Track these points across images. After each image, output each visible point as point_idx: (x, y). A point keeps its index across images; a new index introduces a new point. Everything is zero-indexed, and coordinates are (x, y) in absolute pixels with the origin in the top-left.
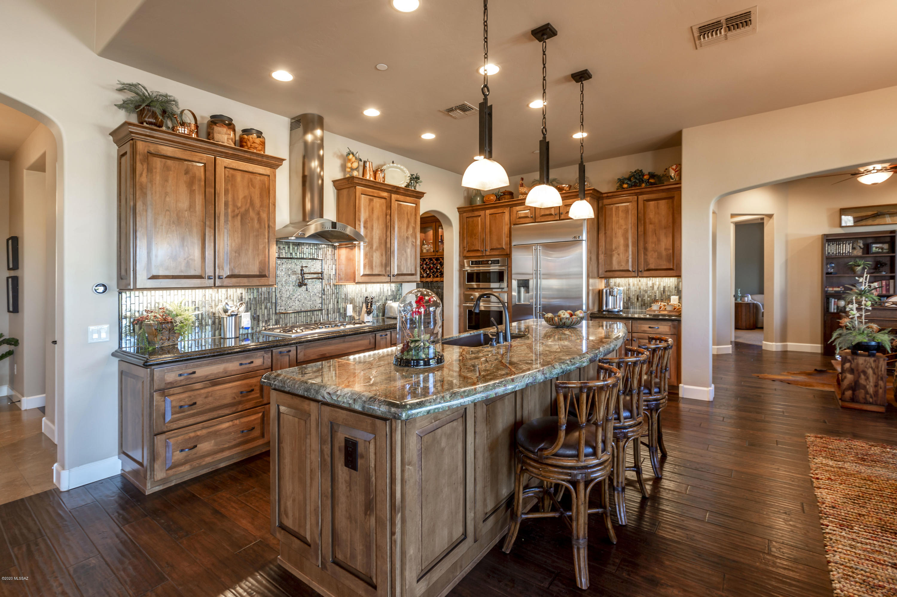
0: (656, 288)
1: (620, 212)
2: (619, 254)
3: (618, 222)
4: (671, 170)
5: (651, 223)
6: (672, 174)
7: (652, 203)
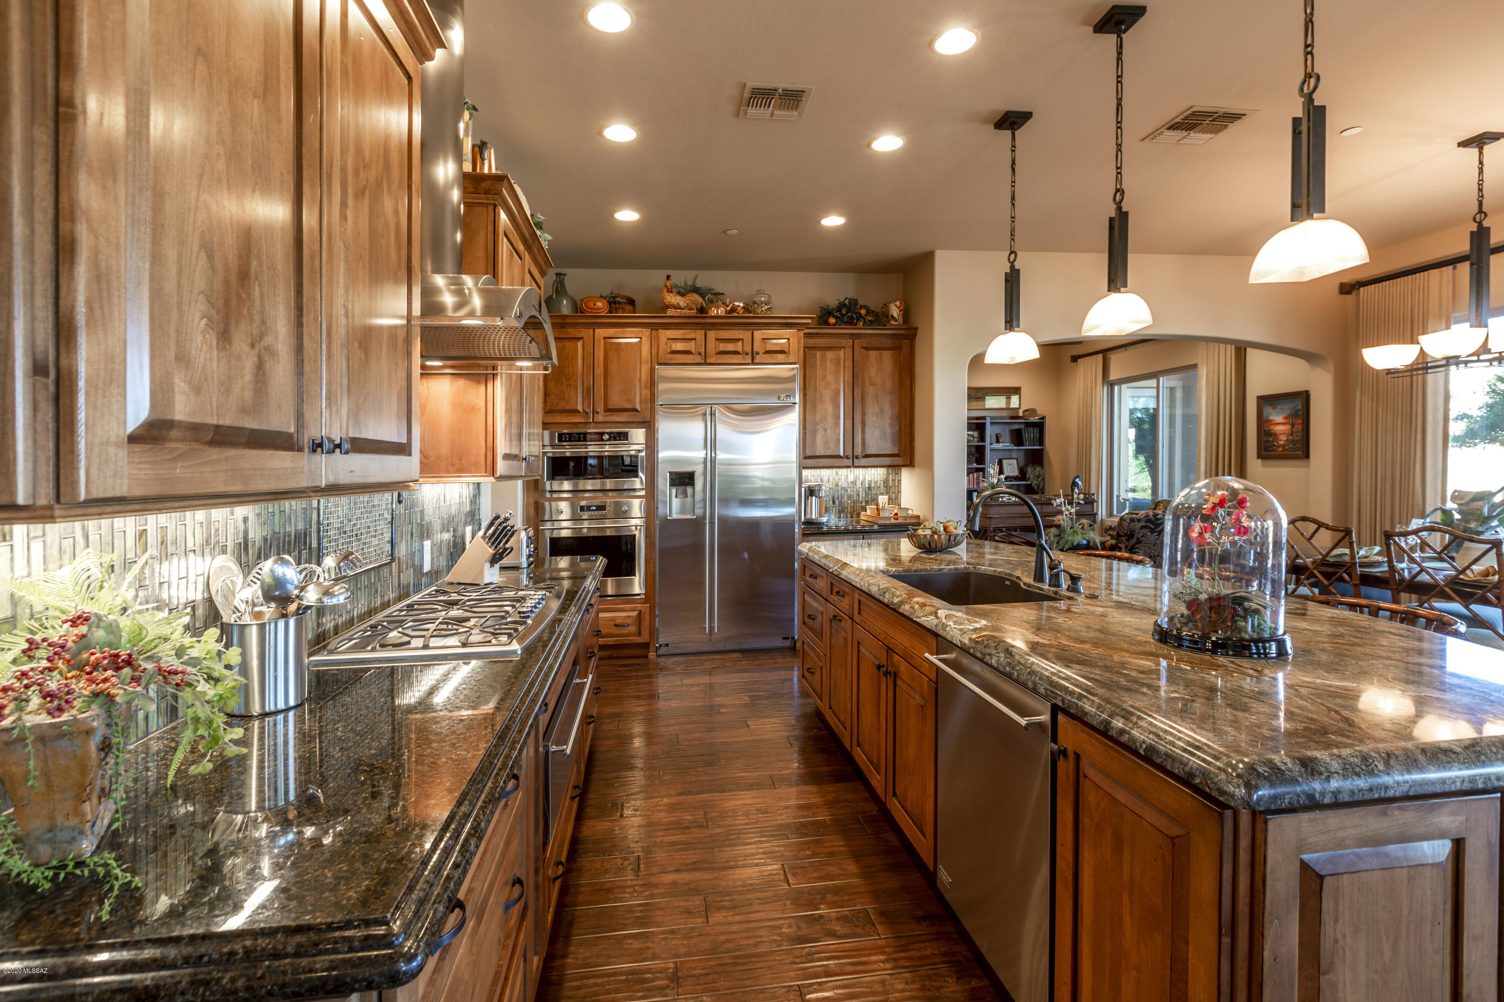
0: (859, 484)
1: (828, 362)
2: (825, 430)
3: (824, 377)
4: (892, 306)
5: (872, 384)
6: (895, 311)
7: (873, 353)
